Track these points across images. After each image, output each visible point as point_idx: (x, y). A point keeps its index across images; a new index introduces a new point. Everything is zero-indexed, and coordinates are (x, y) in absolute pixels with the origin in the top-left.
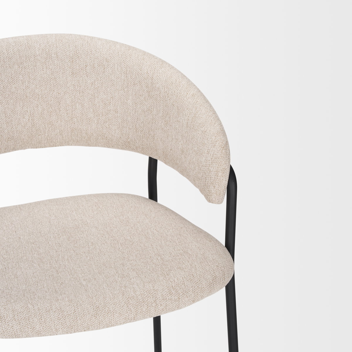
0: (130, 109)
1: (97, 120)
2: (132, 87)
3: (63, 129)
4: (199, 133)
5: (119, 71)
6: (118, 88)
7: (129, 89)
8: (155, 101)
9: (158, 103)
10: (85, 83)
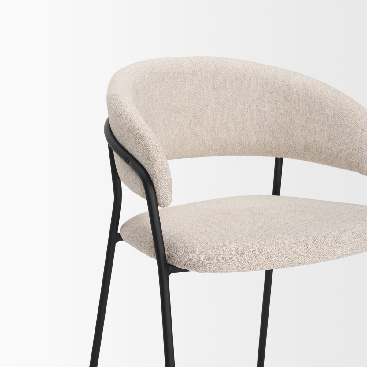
0: (267, 115)
1: (235, 128)
2: (268, 96)
3: (205, 138)
4: (349, 117)
5: (256, 83)
6: (254, 98)
7: (266, 98)
8: (293, 104)
9: (296, 104)
10: (224, 96)
